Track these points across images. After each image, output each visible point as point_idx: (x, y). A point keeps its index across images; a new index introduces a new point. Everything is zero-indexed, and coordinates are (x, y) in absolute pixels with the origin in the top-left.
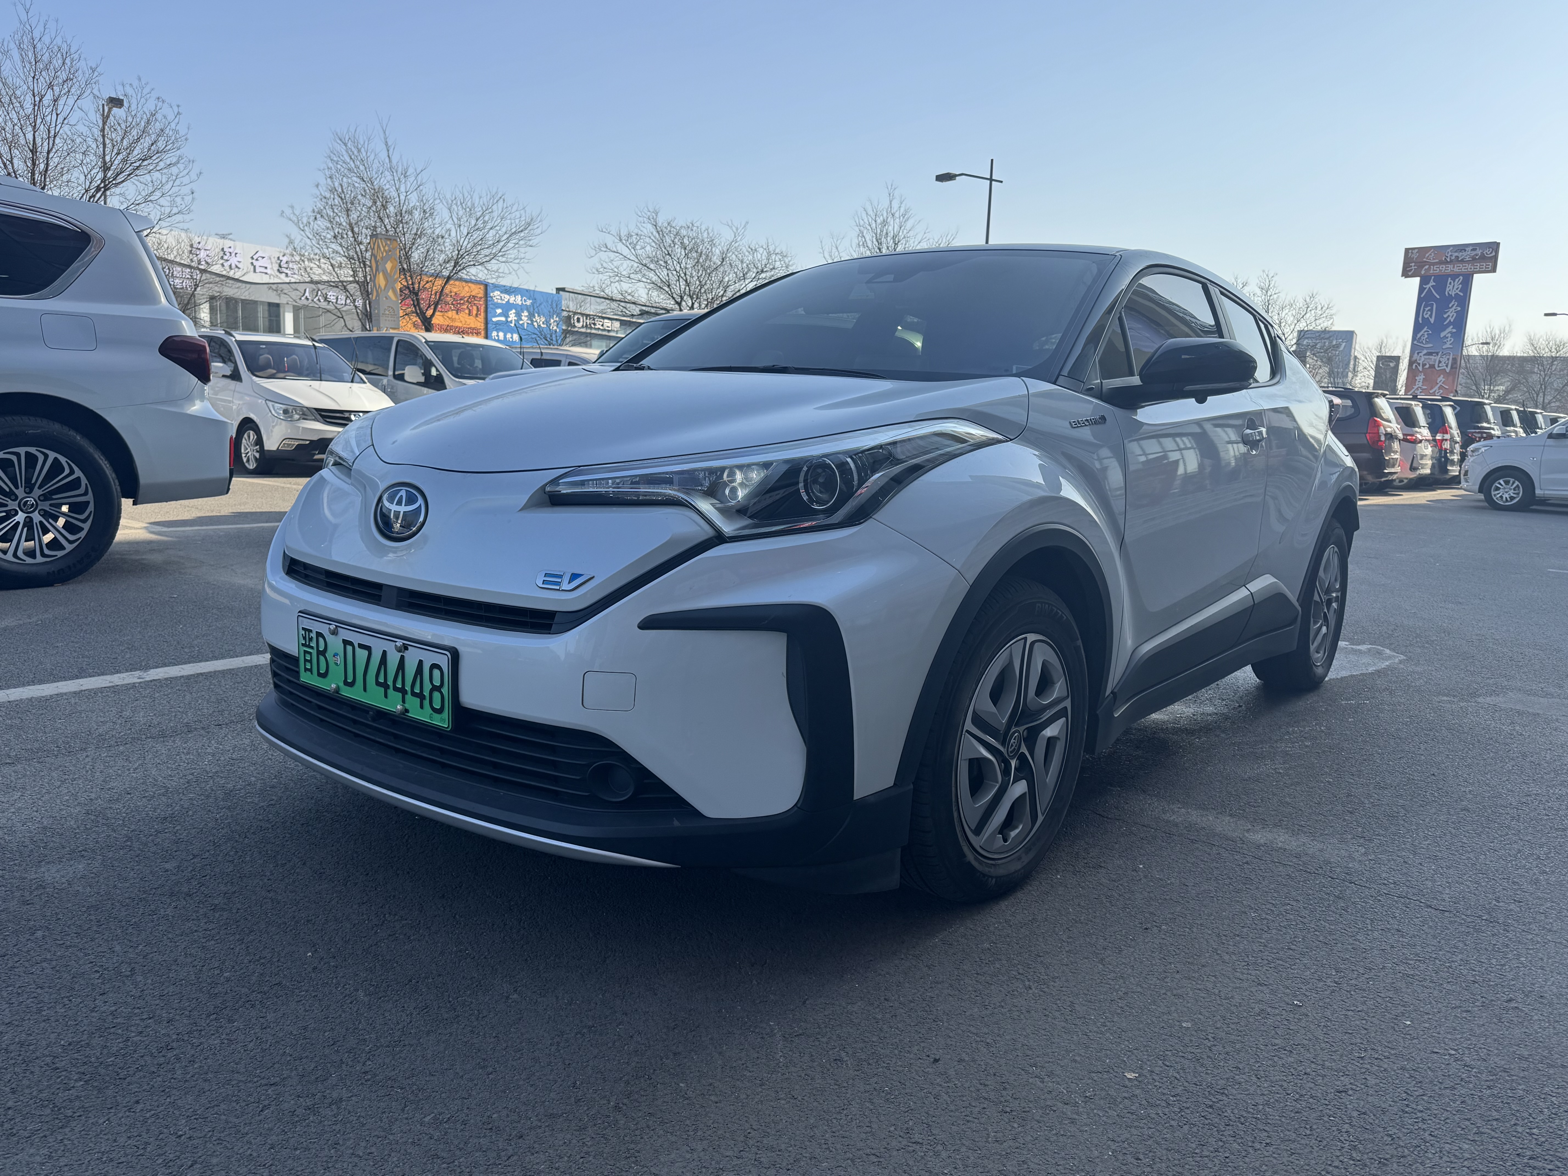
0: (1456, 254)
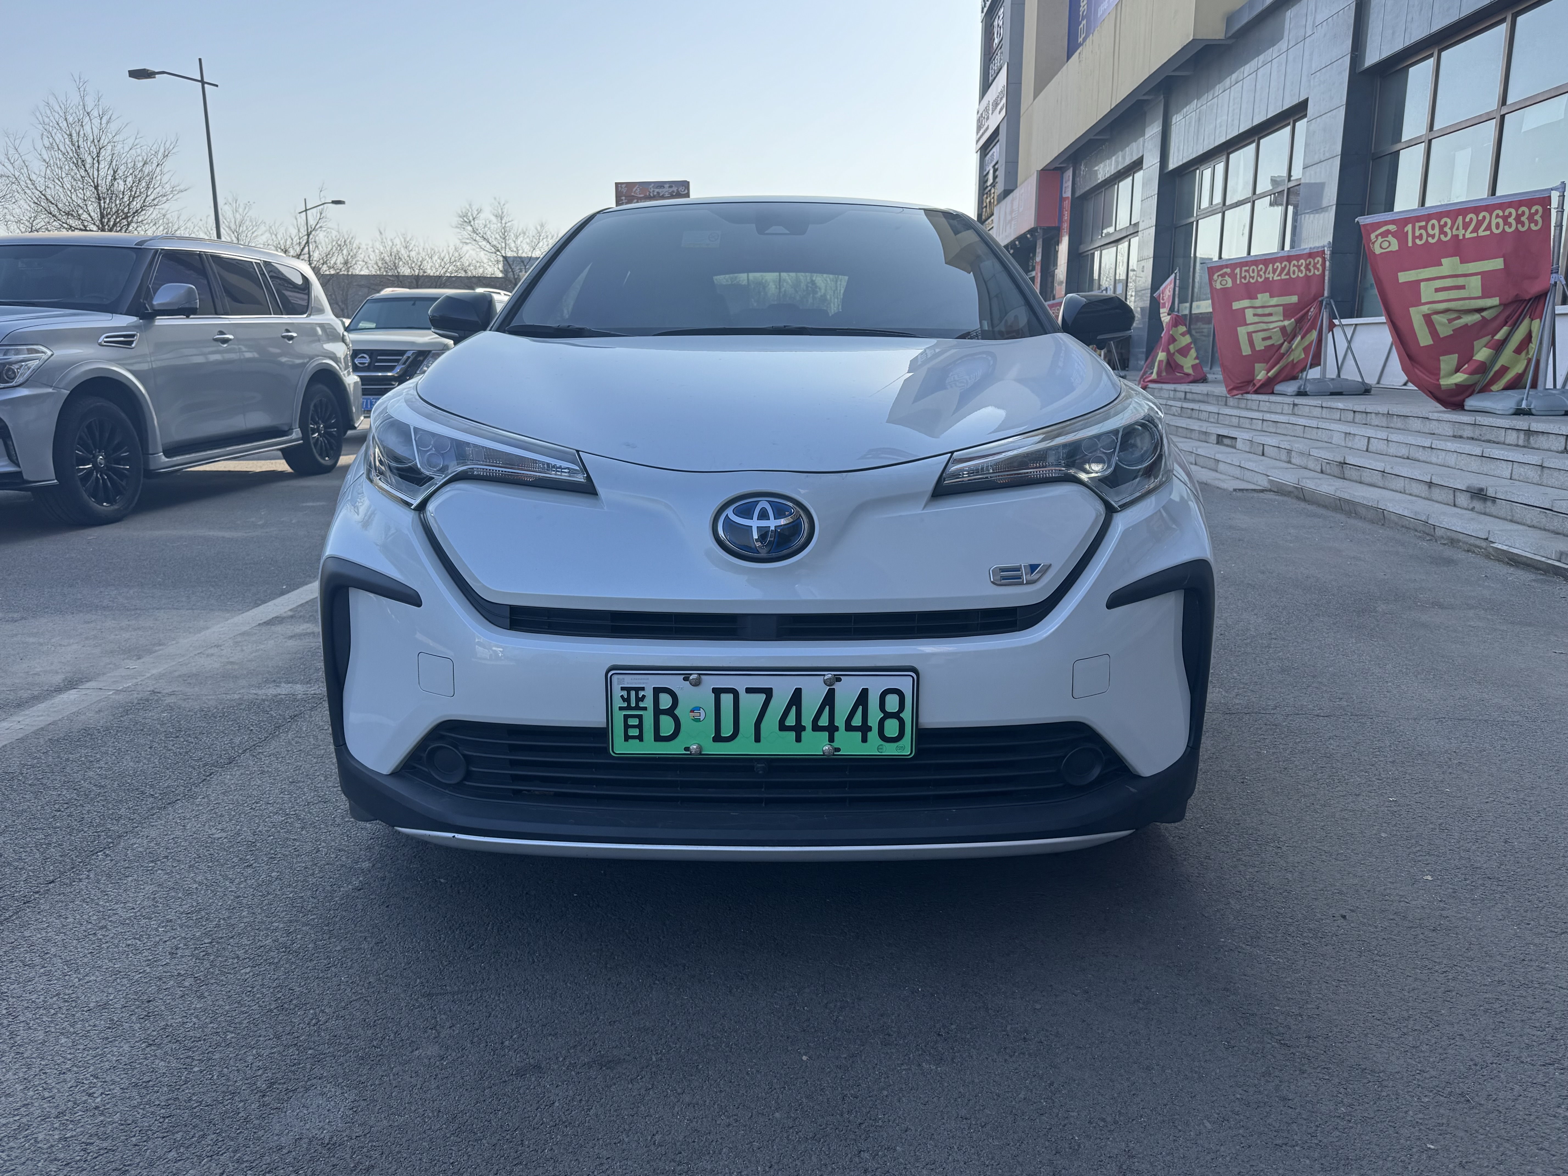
0: (657, 190)
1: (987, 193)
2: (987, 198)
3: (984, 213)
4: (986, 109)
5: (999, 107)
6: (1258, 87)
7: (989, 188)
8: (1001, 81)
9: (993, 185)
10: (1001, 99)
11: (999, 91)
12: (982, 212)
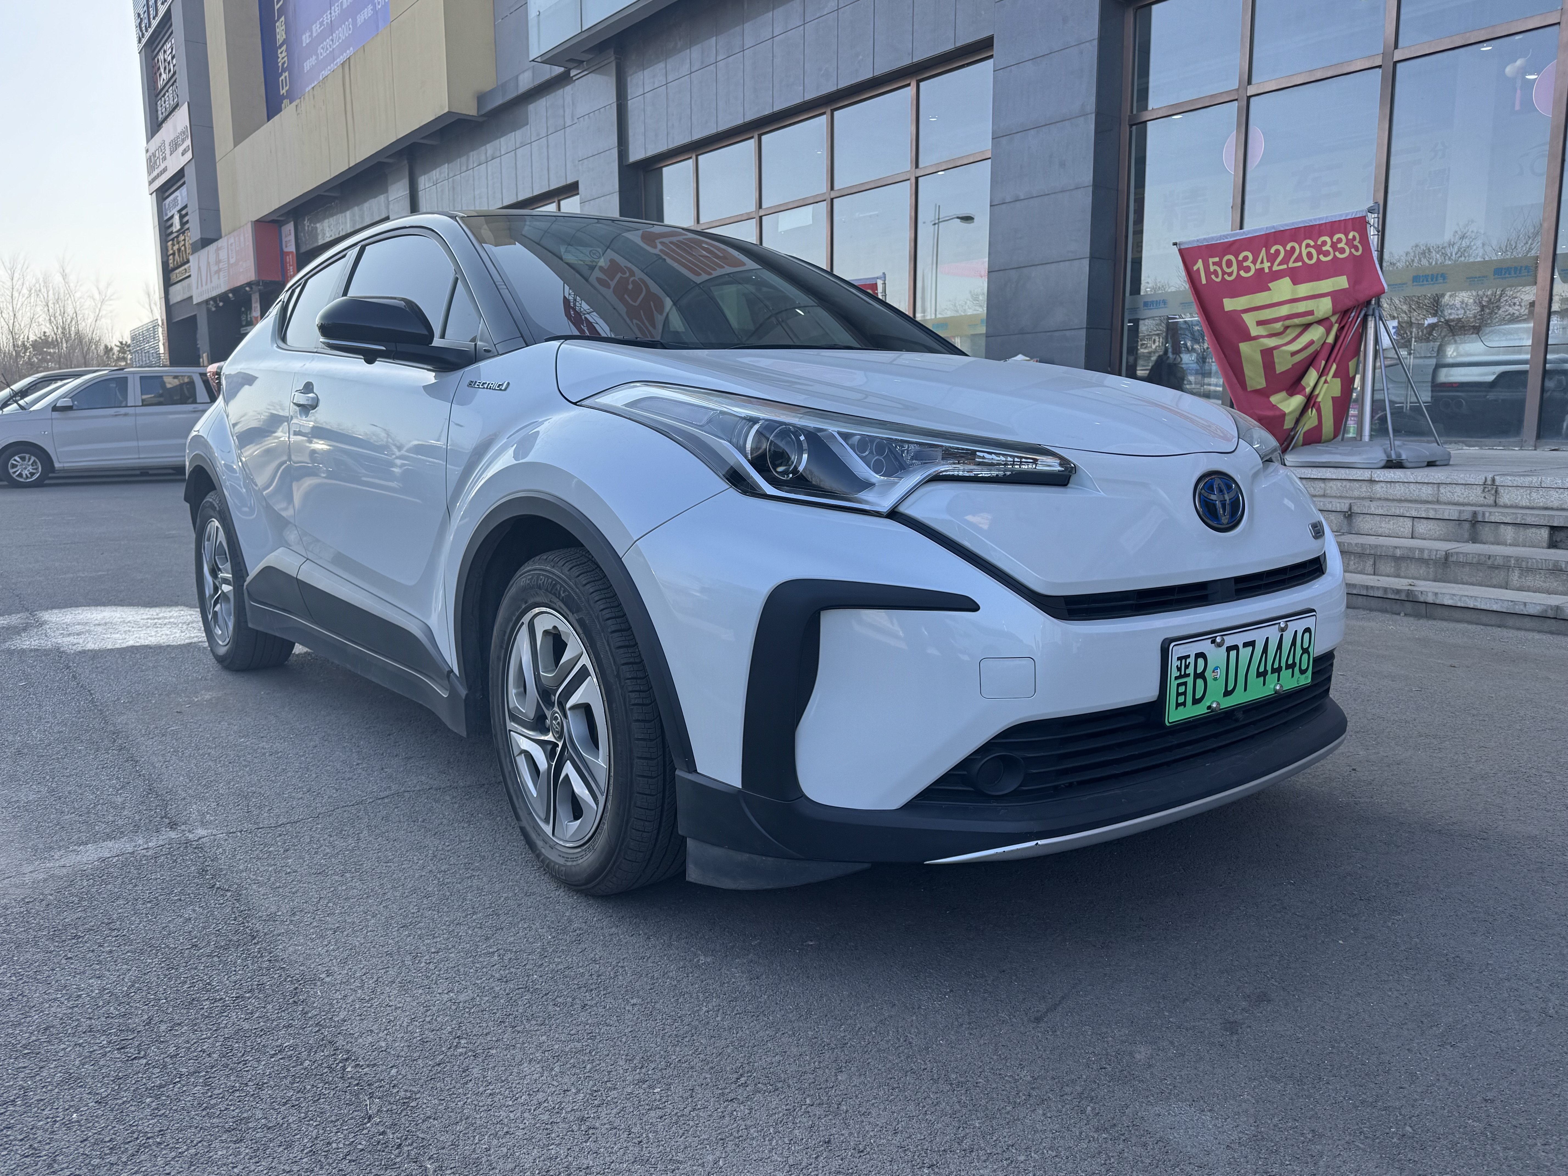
1: (173, 240)
2: (173, 245)
3: (171, 261)
4: (161, 148)
5: (181, 149)
6: (519, 166)
7: (175, 235)
8: (181, 120)
9: (182, 231)
10: (183, 141)
11: (179, 130)
12: (168, 260)
